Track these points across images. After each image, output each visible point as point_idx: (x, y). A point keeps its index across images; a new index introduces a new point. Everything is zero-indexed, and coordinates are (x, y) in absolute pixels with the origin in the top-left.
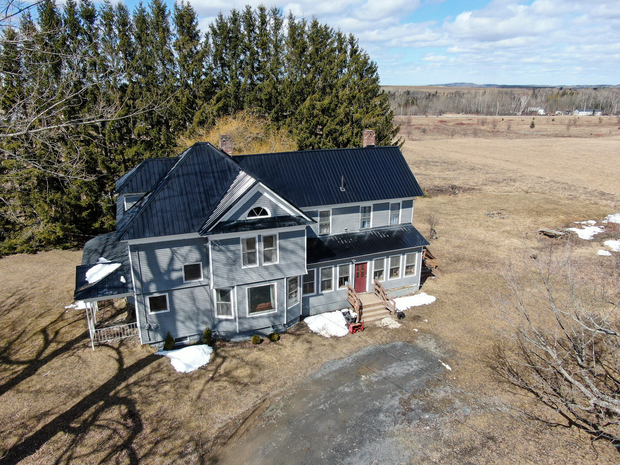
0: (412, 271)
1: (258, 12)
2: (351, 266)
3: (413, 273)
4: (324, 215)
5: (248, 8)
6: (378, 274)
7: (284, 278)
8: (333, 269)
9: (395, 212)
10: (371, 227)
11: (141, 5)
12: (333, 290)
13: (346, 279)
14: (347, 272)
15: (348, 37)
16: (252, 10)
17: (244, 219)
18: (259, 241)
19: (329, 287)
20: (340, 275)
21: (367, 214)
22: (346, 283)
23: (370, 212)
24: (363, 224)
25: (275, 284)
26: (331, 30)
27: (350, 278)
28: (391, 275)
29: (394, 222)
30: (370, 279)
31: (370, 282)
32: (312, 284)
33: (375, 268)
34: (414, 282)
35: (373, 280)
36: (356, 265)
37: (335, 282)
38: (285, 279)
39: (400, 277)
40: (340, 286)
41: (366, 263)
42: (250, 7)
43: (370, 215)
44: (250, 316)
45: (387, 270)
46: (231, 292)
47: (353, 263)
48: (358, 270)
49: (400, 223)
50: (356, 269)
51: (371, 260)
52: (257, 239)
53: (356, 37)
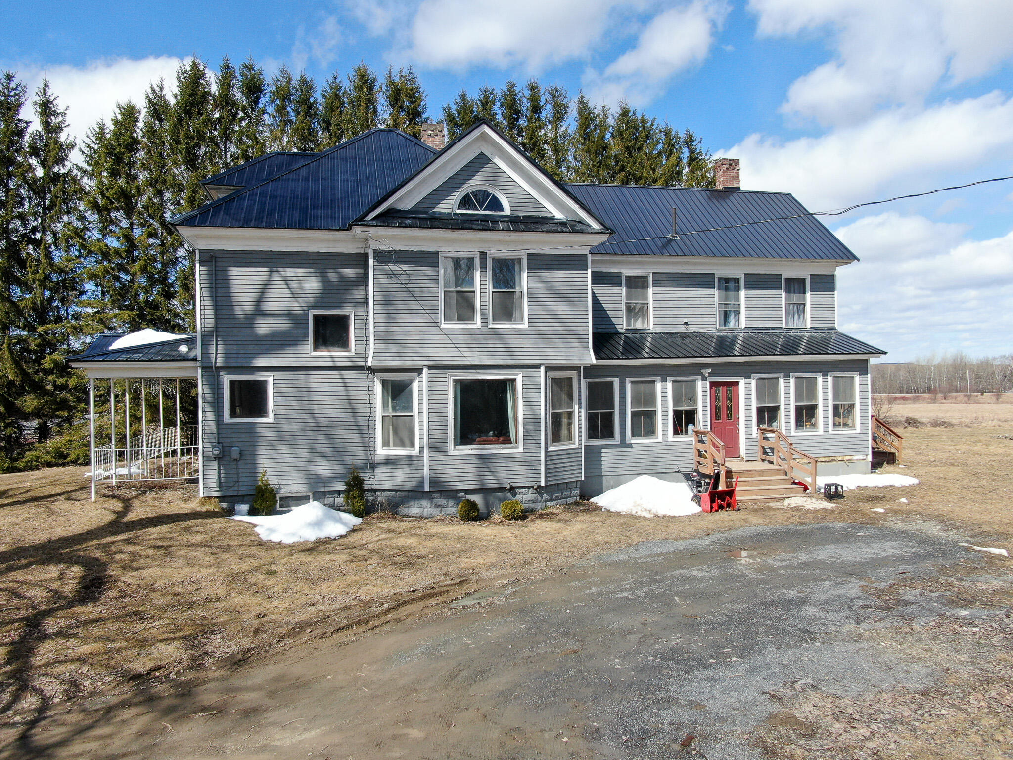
0: (850, 422)
1: (527, 93)
2: (699, 384)
3: (853, 427)
4: (637, 284)
5: (511, 87)
6: (767, 414)
7: (538, 366)
8: (659, 386)
9: (795, 298)
10: (743, 326)
11: (336, 78)
12: (660, 439)
13: (690, 417)
14: (692, 399)
15: (682, 135)
16: (517, 89)
17: (449, 211)
18: (483, 266)
19: (650, 431)
20: (675, 405)
21: (731, 294)
22: (691, 427)
23: (738, 289)
24: (726, 316)
25: (520, 379)
26: (652, 125)
27: (700, 415)
28: (799, 423)
29: (796, 323)
30: (748, 425)
31: (748, 432)
32: (609, 417)
33: (759, 397)
34: (858, 450)
35: (755, 428)
36: (713, 384)
37: (664, 419)
38: (542, 369)
39: (821, 431)
40: (676, 433)
41: (737, 384)
42: (514, 85)
43: (738, 299)
44: (456, 453)
45: (788, 408)
46: (415, 386)
47: (704, 379)
48: (717, 399)
49: (809, 325)
50: (715, 398)
51: (748, 377)
52: (477, 262)
53: (696, 136)
